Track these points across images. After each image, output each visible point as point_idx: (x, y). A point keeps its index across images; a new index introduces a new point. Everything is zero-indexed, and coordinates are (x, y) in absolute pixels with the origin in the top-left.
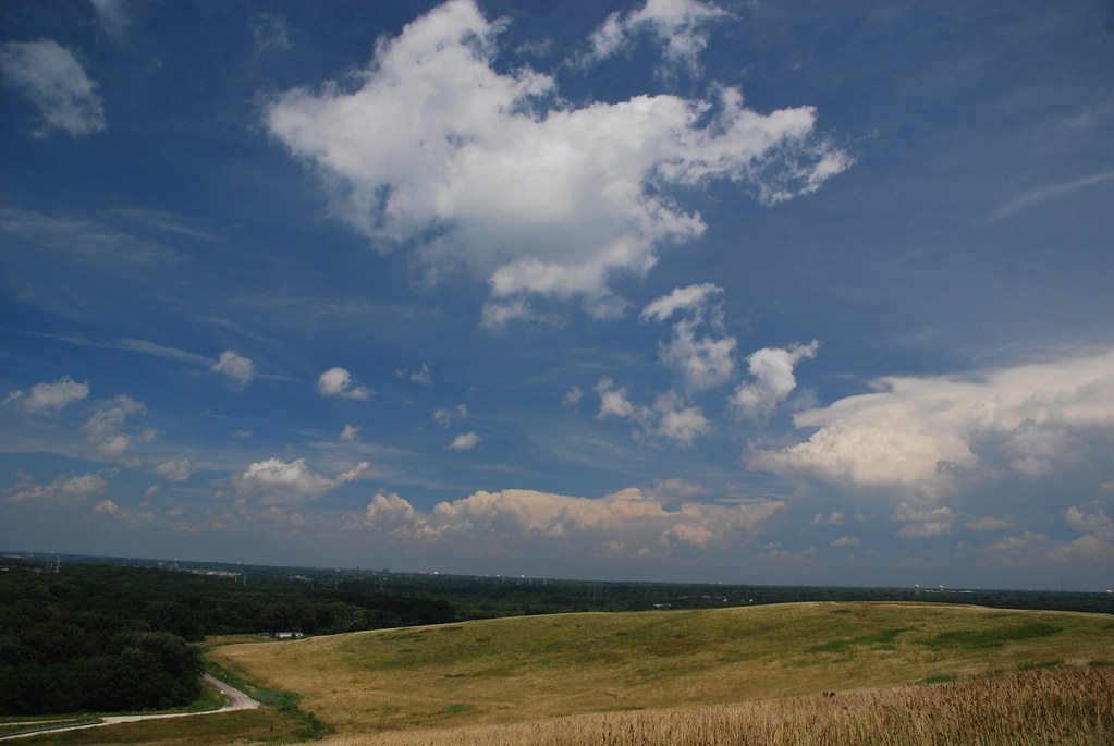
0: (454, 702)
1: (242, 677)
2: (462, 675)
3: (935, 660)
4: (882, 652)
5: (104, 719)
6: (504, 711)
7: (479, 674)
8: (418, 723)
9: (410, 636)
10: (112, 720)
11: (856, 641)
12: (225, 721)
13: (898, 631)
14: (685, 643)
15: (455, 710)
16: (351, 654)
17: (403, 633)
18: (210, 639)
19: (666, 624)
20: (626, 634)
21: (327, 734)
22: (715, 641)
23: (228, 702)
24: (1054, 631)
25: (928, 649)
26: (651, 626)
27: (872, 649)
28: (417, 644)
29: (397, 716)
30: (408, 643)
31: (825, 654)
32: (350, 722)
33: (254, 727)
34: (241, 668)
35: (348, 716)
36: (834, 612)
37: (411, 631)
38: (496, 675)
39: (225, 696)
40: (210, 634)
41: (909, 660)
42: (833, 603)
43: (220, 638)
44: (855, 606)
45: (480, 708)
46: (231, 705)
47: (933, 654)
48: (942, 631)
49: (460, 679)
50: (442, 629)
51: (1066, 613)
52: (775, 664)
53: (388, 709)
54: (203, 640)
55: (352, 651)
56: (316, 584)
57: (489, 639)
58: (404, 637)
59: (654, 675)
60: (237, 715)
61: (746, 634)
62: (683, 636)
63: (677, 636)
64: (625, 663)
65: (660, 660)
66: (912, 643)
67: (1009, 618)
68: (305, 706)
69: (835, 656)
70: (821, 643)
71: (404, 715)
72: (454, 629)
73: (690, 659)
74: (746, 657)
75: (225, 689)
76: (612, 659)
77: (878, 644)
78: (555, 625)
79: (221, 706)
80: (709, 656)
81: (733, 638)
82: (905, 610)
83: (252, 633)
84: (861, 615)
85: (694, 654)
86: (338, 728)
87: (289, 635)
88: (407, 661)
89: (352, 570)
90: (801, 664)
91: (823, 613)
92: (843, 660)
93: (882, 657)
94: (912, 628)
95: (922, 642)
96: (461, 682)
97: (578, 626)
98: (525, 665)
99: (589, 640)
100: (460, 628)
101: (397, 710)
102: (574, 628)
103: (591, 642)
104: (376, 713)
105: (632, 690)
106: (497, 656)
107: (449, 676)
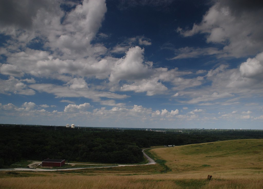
0: (205, 164)
1: (155, 156)
2: (211, 156)
5: (118, 165)
6: (218, 167)
7: (215, 156)
8: (194, 169)
9: (199, 146)
10: (120, 165)
12: (145, 167)
15: (205, 166)
16: (182, 151)
17: (197, 145)
18: (152, 147)
21: (169, 171)
23: (149, 162)
28: (200, 148)
29: (189, 167)
30: (198, 148)
32: (176, 168)
33: (151, 169)
34: (155, 154)
35: (176, 167)
37: (199, 145)
38: (219, 157)
39: (149, 161)
40: (152, 146)
43: (154, 147)
45: (212, 166)
46: (149, 163)
49: (210, 157)
50: (208, 144)
53: (188, 165)
54: (150, 147)
55: (183, 150)
56: (184, 133)
57: (220, 147)
60: (148, 166)
64: (260, 154)
68: (167, 164)
71: (191, 167)
72: (211, 144)
75: (150, 159)
76: (256, 153)
78: (240, 143)
79: (147, 163)
83: (162, 145)
86: (173, 170)
87: (171, 146)
88: (197, 152)
89: (194, 129)
96: (209, 158)
97: (247, 143)
98: (229, 154)
99: (250, 147)
100: (213, 144)
101: (190, 166)
102: (245, 143)
103: (250, 148)
104: (184, 166)
105: (260, 162)
106: (222, 151)
107: (207, 157)
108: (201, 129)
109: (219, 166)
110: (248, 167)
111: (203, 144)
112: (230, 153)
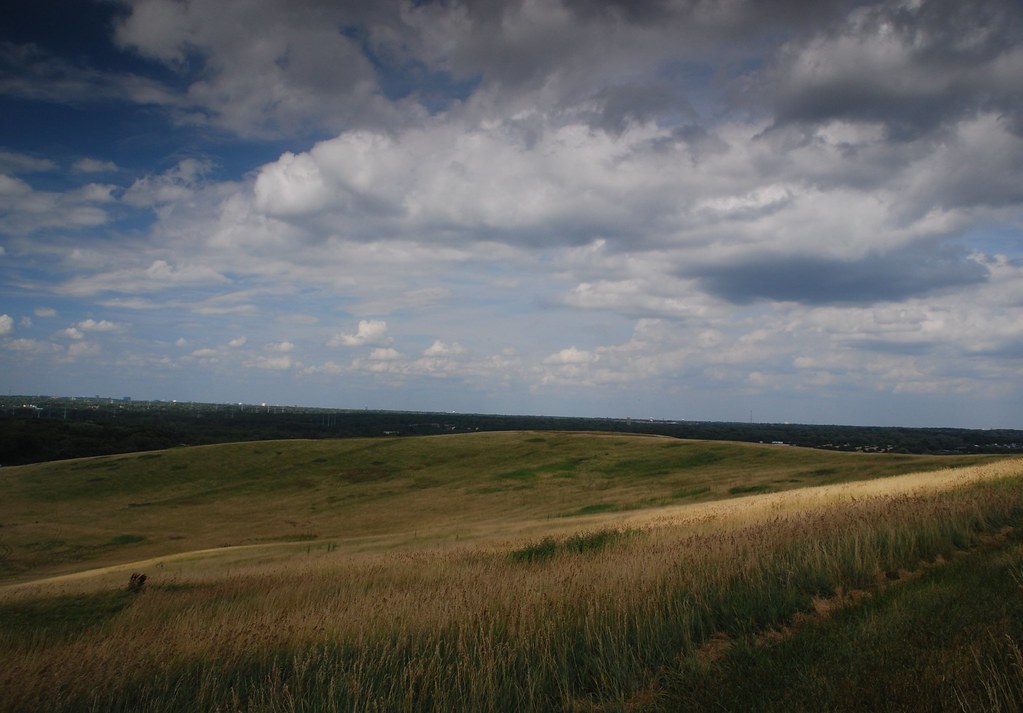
0: (126, 533)
2: (149, 504)
3: (606, 488)
4: (562, 479)
6: (173, 542)
7: (166, 503)
8: (78, 557)
9: (105, 464)
11: (540, 469)
13: (581, 460)
14: (380, 470)
15: (126, 540)
16: (33, 485)
17: (100, 461)
19: (366, 451)
20: (325, 460)
22: (411, 467)
24: (716, 460)
25: (603, 477)
26: (351, 452)
27: (554, 477)
28: (110, 472)
29: (61, 549)
30: (101, 473)
31: (509, 481)
36: (530, 441)
37: (104, 460)
38: (181, 503)
41: (584, 487)
42: (531, 432)
44: (551, 435)
45: (151, 538)
47: (606, 481)
48: (622, 459)
49: (147, 508)
50: (140, 457)
51: (731, 442)
52: (461, 491)
53: (53, 543)
55: (38, 482)
56: (44, 413)
57: (186, 467)
58: (99, 466)
59: (341, 503)
61: (442, 461)
62: (382, 463)
63: (376, 463)
64: (317, 490)
65: (355, 486)
66: (592, 471)
67: (682, 448)
69: (517, 483)
70: (510, 470)
71: (67, 548)
72: (151, 457)
73: (382, 485)
74: (436, 483)
76: (307, 485)
77: (560, 472)
78: (256, 452)
80: (401, 483)
81: (428, 465)
82: (594, 439)
84: (553, 444)
85: (387, 481)
88: (96, 489)
89: (91, 399)
90: (486, 491)
91: (518, 442)
92: (524, 487)
93: (560, 485)
94: (596, 457)
95: (600, 471)
96: (144, 511)
97: (280, 453)
98: (217, 492)
99: (287, 467)
100: (159, 456)
101: (62, 543)
102: (275, 455)
103: (289, 469)
104: (37, 547)
105: (314, 517)
106: (191, 484)
107: (134, 505)
108: (116, 400)
109: (179, 538)
110: (276, 536)
111: (122, 459)
112: (219, 488)
